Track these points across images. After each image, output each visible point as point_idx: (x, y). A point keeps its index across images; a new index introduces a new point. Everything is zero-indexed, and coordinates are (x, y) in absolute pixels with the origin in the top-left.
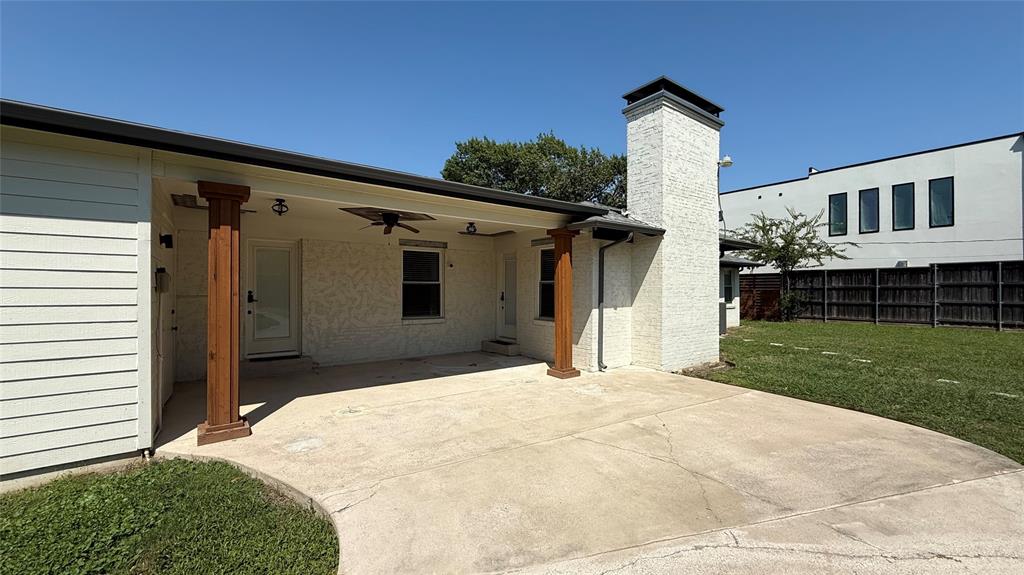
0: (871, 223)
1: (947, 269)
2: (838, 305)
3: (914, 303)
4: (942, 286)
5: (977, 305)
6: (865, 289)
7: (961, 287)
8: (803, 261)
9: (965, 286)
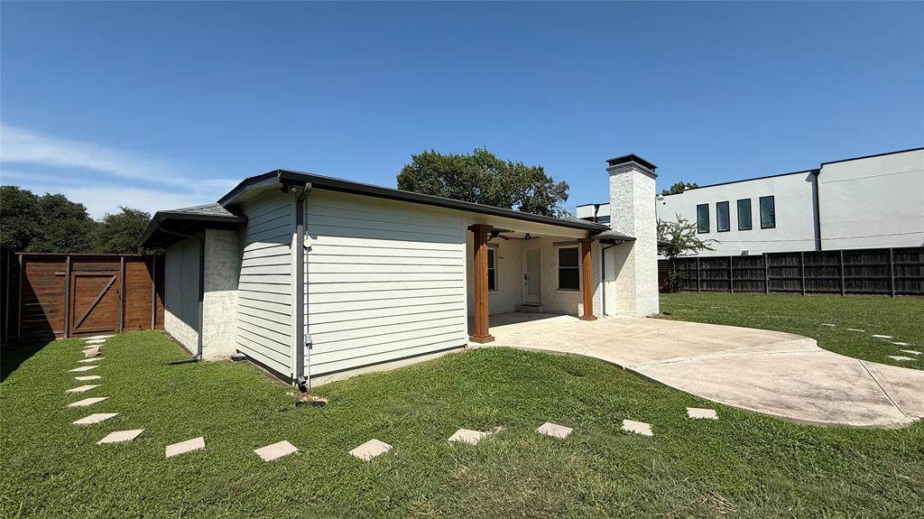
0: (724, 225)
1: (773, 256)
2: (707, 281)
3: (754, 278)
4: (770, 267)
5: (791, 279)
6: (724, 270)
7: (780, 268)
8: (684, 252)
9: (783, 267)
